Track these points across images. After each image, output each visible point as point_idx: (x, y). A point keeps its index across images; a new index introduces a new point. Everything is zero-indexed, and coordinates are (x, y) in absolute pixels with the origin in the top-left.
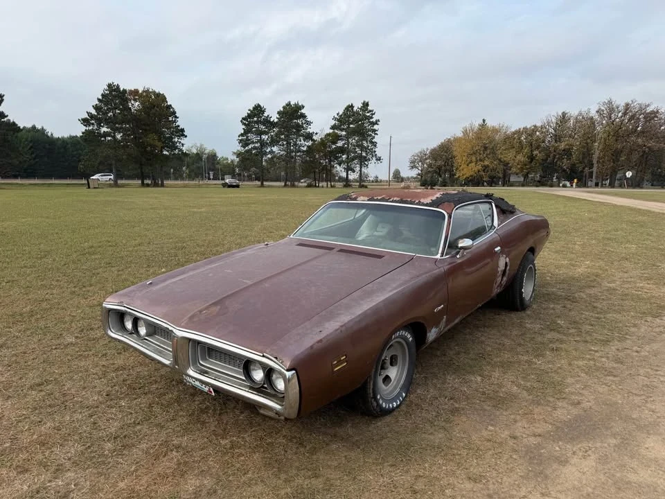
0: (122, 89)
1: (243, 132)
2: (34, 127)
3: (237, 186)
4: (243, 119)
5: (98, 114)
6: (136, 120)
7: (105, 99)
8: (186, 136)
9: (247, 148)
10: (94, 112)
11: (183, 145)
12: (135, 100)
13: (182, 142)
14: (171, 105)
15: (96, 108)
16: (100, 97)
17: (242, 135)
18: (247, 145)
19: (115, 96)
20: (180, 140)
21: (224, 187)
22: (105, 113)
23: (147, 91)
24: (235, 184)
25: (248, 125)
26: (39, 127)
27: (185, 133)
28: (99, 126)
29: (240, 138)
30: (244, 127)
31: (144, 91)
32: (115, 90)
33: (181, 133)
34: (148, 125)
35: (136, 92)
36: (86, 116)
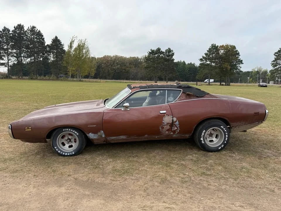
0: (216, 46)
1: (274, 60)
2: (191, 63)
3: (266, 86)
4: (276, 53)
5: (206, 57)
6: (221, 58)
7: (210, 50)
8: (243, 63)
9: (276, 68)
10: (205, 56)
11: (241, 67)
12: (222, 49)
13: (241, 66)
14: (237, 50)
15: (206, 54)
16: (208, 50)
17: (274, 61)
18: (276, 66)
19: (214, 49)
20: (240, 65)
21: (259, 86)
22: (209, 56)
23: (227, 46)
24: (264, 85)
25: (278, 56)
26: (193, 63)
27: (243, 62)
28: (206, 61)
29: (273, 63)
30: (275, 57)
31: (226, 45)
32: (214, 47)
33: (241, 62)
34: (226, 59)
35: (223, 46)
36: (202, 58)
